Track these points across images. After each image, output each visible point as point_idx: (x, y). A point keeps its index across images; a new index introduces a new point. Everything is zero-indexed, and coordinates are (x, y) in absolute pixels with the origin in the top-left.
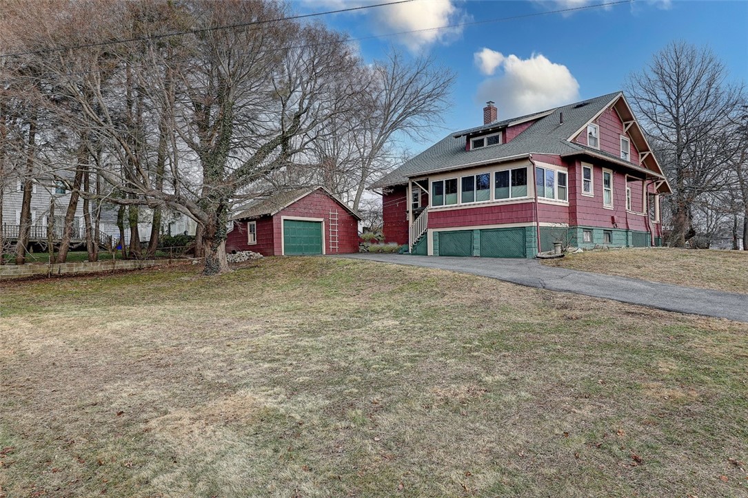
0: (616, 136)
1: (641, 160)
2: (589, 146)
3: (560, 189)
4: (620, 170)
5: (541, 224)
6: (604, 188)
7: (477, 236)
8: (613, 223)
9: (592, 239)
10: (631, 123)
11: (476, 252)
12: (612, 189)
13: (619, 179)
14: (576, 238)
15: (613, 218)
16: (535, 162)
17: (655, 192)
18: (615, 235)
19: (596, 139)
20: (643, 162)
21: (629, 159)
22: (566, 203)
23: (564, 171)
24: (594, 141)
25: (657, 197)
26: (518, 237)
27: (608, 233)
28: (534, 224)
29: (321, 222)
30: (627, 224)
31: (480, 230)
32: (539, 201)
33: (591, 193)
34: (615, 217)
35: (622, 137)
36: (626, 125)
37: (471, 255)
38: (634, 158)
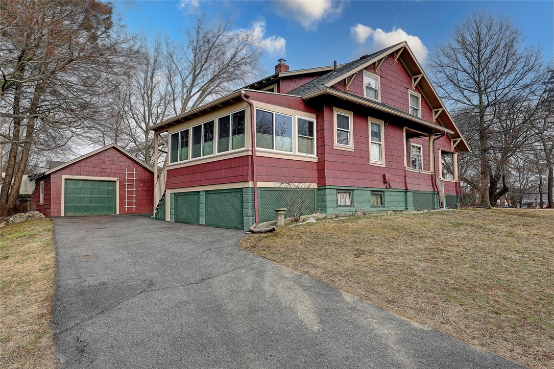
0: (404, 90)
1: (435, 117)
2: (365, 96)
3: (301, 140)
4: (394, 121)
5: (260, 184)
6: (370, 141)
7: (203, 198)
8: (385, 182)
9: (352, 202)
10: (420, 77)
11: (202, 220)
12: (383, 143)
13: (394, 132)
14: (325, 201)
15: (384, 176)
16: (253, 102)
17: (453, 150)
18: (388, 197)
19: (376, 91)
20: (437, 119)
21: (420, 115)
22: (313, 157)
23: (311, 118)
24: (374, 92)
25: (456, 156)
26: (236, 202)
27: (379, 194)
28: (251, 184)
29: (115, 181)
30: (406, 183)
31: (206, 191)
32: (257, 154)
33: (350, 146)
34: (387, 176)
35: (410, 92)
36: (415, 79)
37: (197, 222)
38: (427, 114)
